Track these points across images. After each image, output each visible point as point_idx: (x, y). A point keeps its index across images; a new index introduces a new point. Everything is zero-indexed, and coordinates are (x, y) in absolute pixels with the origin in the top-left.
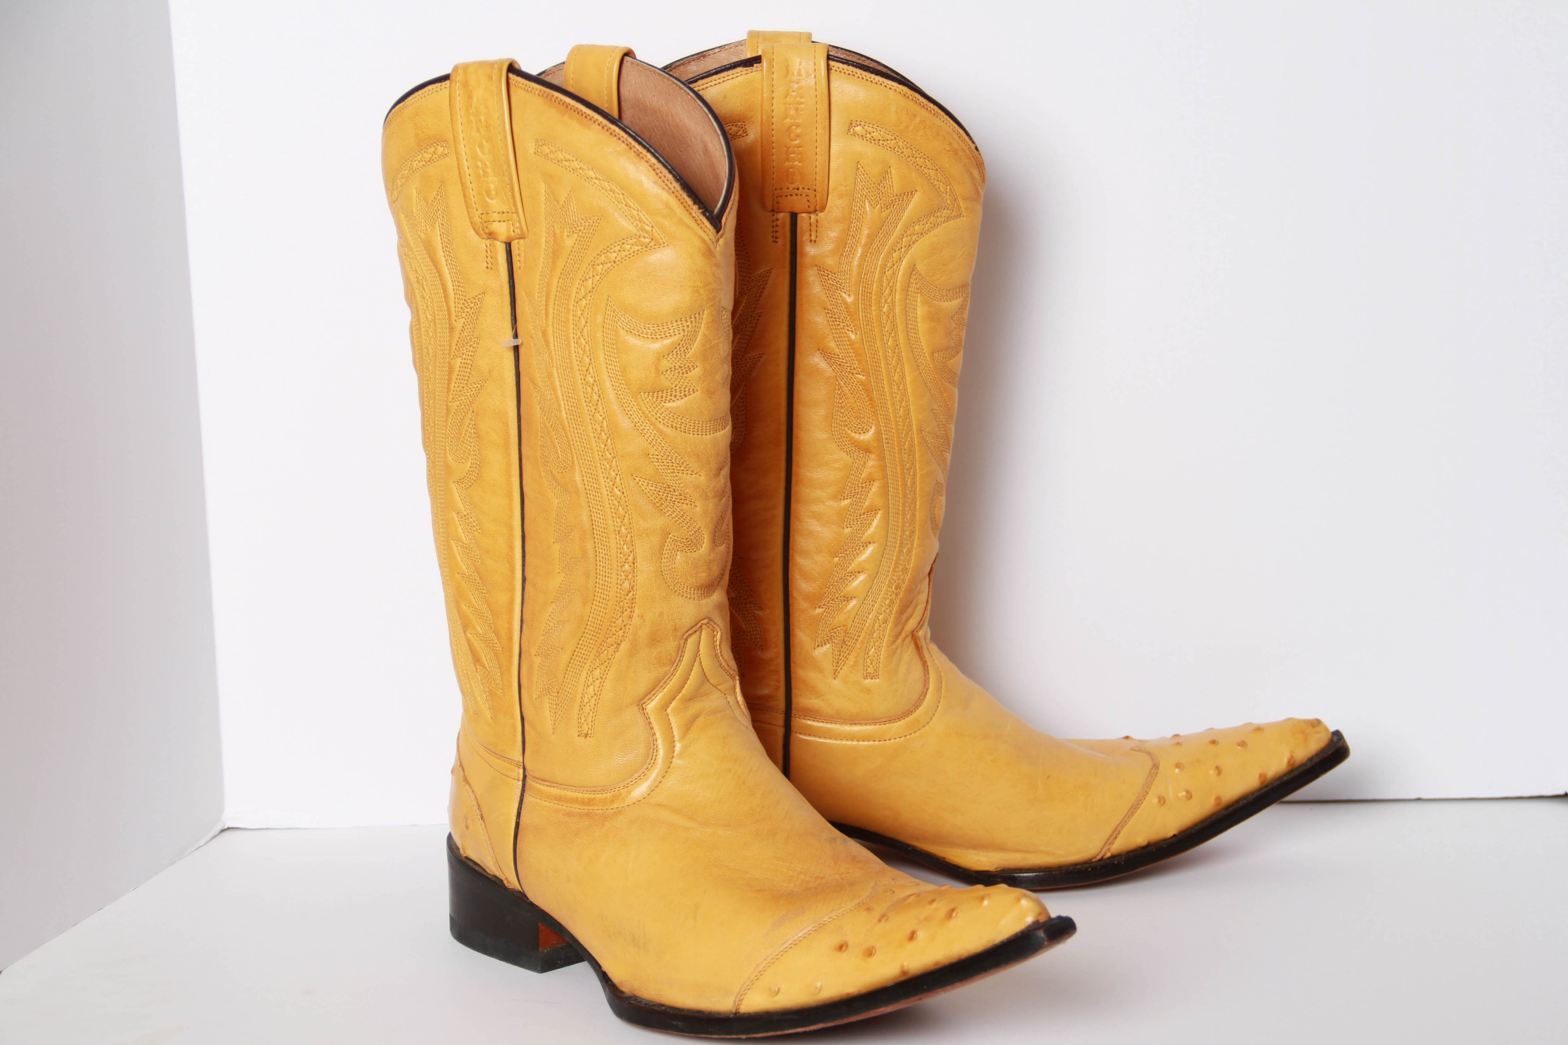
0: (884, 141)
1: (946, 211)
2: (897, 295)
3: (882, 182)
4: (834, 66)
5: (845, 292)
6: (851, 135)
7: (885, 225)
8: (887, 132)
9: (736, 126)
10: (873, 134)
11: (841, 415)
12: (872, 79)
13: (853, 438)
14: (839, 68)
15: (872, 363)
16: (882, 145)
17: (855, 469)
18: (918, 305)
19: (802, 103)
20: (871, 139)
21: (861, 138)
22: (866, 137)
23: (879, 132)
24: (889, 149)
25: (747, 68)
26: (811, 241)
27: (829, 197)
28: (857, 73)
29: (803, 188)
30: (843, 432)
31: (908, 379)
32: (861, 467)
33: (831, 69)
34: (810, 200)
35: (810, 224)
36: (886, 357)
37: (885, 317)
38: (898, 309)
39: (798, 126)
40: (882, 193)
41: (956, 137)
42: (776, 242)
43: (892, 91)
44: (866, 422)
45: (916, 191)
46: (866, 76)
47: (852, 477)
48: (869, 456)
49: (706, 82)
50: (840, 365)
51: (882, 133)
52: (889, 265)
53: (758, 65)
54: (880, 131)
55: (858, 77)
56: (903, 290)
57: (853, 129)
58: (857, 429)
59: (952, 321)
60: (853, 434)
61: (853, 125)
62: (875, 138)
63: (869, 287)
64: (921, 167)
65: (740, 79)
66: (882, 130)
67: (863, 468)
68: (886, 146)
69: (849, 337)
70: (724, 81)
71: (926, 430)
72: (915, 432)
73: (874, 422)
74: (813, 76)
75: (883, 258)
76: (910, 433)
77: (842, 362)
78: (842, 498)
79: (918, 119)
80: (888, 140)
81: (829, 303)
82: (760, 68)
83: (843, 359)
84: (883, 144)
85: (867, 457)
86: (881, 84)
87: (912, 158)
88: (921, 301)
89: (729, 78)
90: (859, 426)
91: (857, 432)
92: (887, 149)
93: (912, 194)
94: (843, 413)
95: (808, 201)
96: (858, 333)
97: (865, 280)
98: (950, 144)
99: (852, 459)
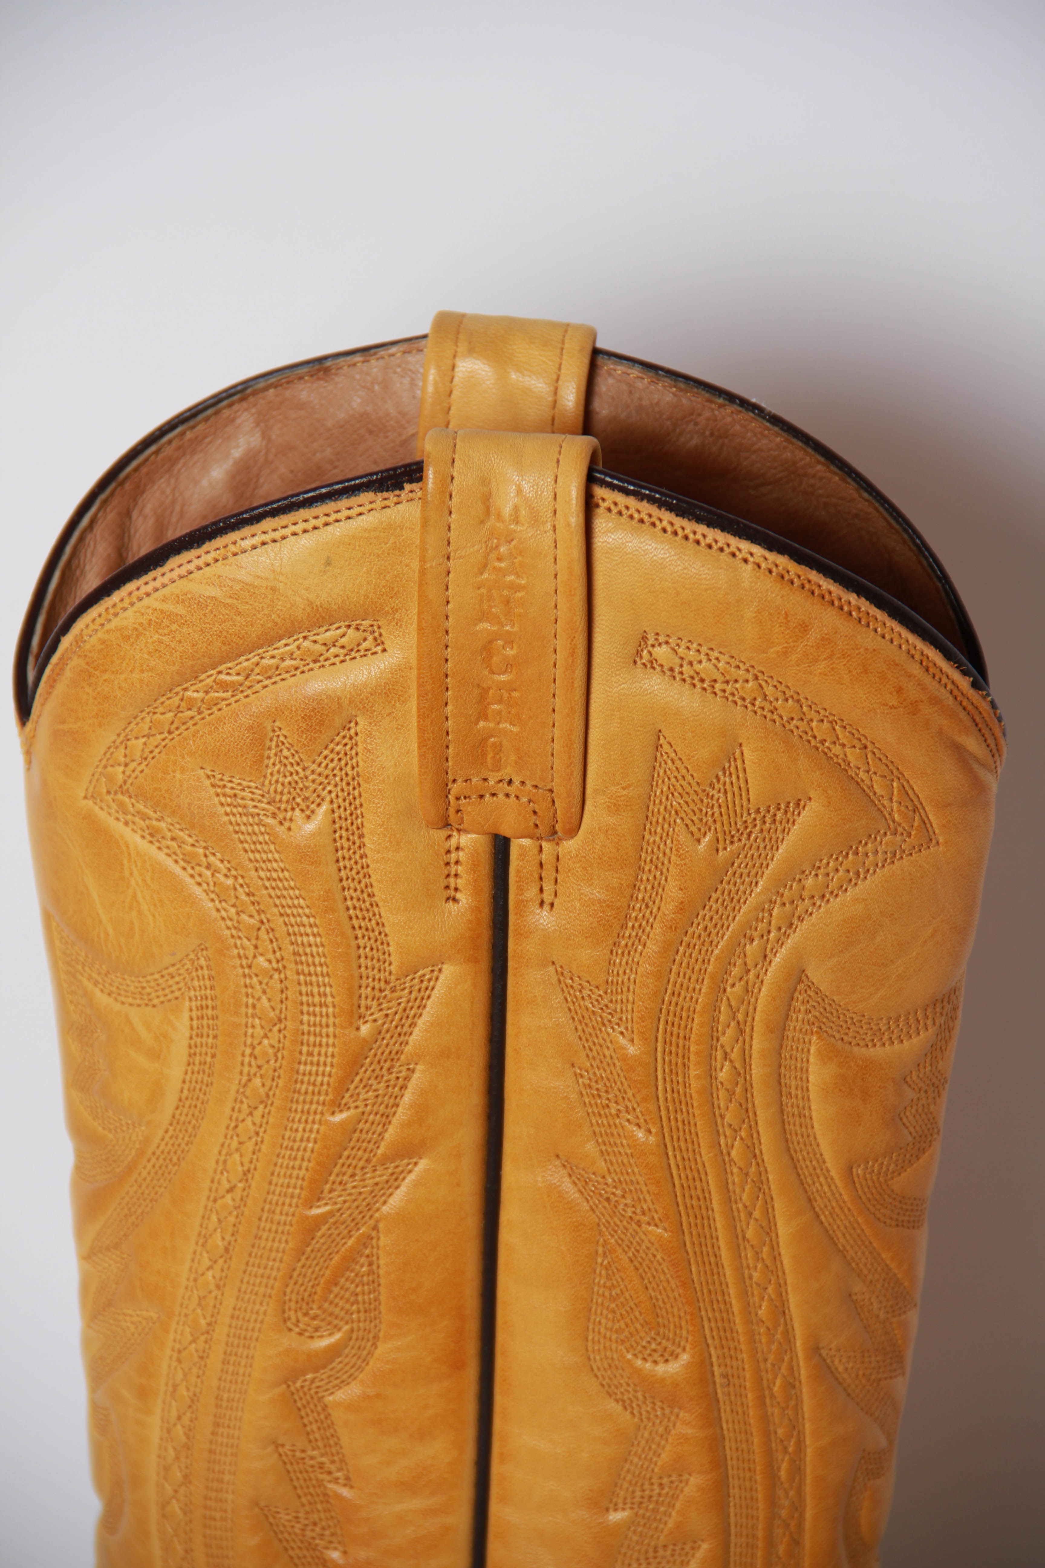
0: (727, 682)
1: (889, 837)
2: (755, 1042)
3: (718, 781)
4: (603, 500)
5: (622, 1033)
6: (644, 664)
7: (726, 879)
8: (734, 663)
9: (358, 629)
10: (697, 667)
11: (610, 1316)
12: (699, 537)
13: (638, 1371)
14: (616, 504)
15: (688, 1200)
16: (720, 693)
17: (643, 1443)
18: (812, 1059)
19: (522, 588)
20: (692, 678)
21: (668, 673)
22: (681, 673)
23: (714, 661)
24: (740, 702)
25: (385, 495)
26: (542, 903)
27: (586, 808)
28: (661, 520)
29: (523, 783)
30: (615, 1356)
31: (784, 1231)
32: (657, 1439)
33: (598, 506)
34: (540, 813)
35: (541, 864)
36: (725, 1186)
37: (722, 1094)
38: (757, 1071)
39: (509, 641)
40: (720, 806)
41: (915, 669)
42: (455, 900)
43: (749, 567)
44: (671, 1335)
45: (810, 799)
46: (683, 529)
47: (636, 1460)
48: (677, 1416)
49: (284, 523)
50: (608, 1200)
51: (720, 665)
52: (736, 971)
53: (415, 486)
54: (717, 659)
55: (664, 530)
56: (771, 1031)
57: (650, 653)
58: (648, 1351)
59: (906, 1088)
60: (639, 1363)
61: (650, 642)
62: (703, 676)
63: (683, 1023)
64: (823, 742)
65: (368, 520)
66: (721, 657)
67: (663, 1442)
68: (733, 694)
69: (631, 1137)
70: (326, 524)
71: (833, 1346)
72: (801, 1354)
73: (690, 1338)
74: (549, 526)
75: (718, 958)
76: (786, 1358)
77: (613, 1194)
78: (611, 1506)
79: (814, 636)
80: (736, 681)
81: (583, 1054)
82: (419, 494)
83: (615, 1187)
84: (724, 691)
85: (673, 1418)
86: (721, 550)
87: (799, 723)
88: (818, 1051)
89: (339, 516)
90: (653, 1346)
91: (650, 1359)
92: (736, 703)
93: (798, 805)
94: (614, 1312)
95: (535, 812)
96: (654, 1130)
97: (672, 1008)
98: (899, 690)
99: (636, 1420)
